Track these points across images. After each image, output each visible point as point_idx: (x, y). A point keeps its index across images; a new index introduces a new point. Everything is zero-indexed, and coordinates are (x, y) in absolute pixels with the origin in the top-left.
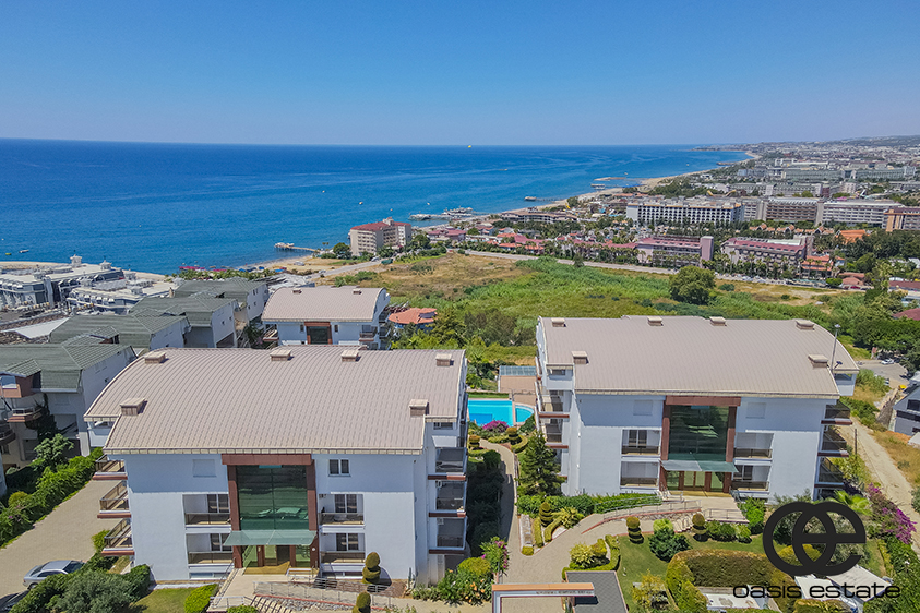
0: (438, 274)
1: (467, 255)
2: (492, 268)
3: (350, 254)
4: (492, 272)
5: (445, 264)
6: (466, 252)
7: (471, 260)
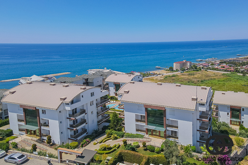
0: (196, 76)
1: (207, 71)
2: (214, 75)
3: (173, 70)
4: (213, 76)
5: (199, 74)
6: (208, 70)
7: (208, 72)
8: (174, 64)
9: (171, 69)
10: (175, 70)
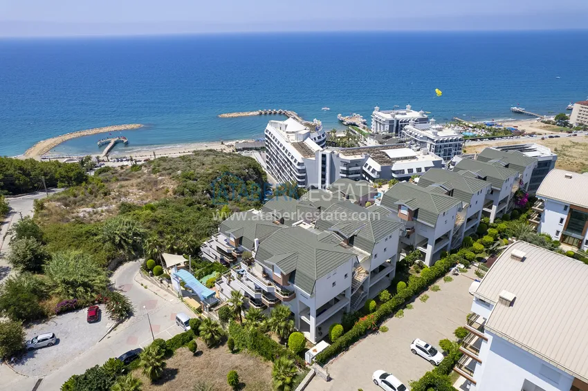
8: (576, 107)
9: (563, 122)
10: (575, 125)
